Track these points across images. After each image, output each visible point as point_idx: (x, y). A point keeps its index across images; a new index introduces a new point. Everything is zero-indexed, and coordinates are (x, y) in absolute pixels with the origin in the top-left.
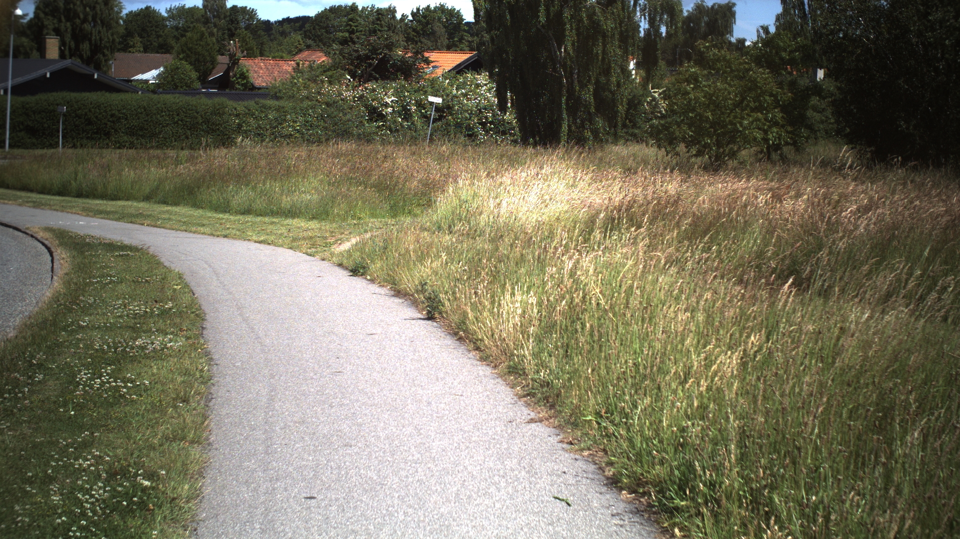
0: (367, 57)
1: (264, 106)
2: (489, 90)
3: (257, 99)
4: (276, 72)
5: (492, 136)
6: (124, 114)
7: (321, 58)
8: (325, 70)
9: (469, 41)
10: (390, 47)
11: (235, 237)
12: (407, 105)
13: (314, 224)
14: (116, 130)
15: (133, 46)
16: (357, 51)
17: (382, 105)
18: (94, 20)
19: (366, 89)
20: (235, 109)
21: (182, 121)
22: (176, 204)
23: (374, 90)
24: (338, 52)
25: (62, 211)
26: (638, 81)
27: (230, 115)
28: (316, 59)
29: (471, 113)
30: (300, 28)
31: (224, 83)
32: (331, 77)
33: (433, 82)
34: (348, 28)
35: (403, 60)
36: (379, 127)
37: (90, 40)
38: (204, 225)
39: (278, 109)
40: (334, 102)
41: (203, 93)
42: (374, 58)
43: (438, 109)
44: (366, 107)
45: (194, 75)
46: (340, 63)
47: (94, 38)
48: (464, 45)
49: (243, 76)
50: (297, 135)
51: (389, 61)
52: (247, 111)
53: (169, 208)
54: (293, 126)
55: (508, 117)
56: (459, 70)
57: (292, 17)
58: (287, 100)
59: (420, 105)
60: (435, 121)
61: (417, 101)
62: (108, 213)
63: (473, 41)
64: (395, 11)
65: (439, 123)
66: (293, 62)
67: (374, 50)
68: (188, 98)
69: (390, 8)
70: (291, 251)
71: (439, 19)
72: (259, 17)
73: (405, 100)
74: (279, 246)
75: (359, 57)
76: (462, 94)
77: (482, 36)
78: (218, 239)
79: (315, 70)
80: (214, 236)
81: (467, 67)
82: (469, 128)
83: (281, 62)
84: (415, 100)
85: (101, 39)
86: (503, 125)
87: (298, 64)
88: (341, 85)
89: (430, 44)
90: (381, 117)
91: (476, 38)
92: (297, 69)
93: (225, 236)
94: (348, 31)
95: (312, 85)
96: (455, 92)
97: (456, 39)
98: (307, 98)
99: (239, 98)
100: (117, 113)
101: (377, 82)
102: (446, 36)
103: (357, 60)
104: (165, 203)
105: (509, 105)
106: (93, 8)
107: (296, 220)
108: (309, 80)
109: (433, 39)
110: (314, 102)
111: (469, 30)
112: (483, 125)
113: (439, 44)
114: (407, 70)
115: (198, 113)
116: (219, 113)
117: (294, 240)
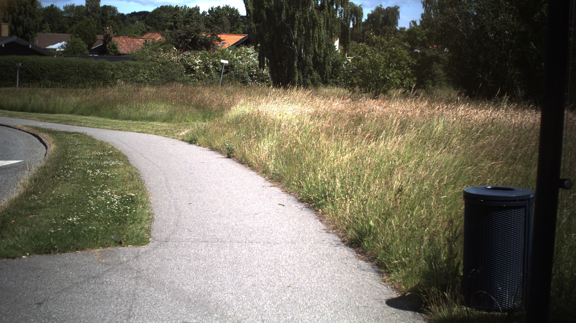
0: (185, 37)
1: (127, 65)
2: (255, 57)
3: (123, 61)
4: (132, 45)
5: (256, 83)
6: (47, 68)
7: (158, 37)
8: (161, 44)
9: (242, 28)
10: (198, 31)
11: (125, 130)
12: (208, 64)
13: (165, 124)
14: (43, 78)
15: (45, 29)
16: (180, 34)
17: (194, 64)
18: (25, 13)
19: (184, 55)
20: (111, 66)
21: (81, 72)
22: (89, 115)
23: (189, 56)
24: (169, 34)
25: (27, 119)
26: (339, 52)
27: (108, 69)
28: (155, 38)
29: (244, 69)
30: (143, 19)
31: (102, 51)
32: (165, 48)
33: (223, 52)
34: (173, 20)
35: (206, 39)
36: (191, 77)
37: (23, 25)
38: (107, 125)
39: (135, 66)
40: (166, 63)
41: (91, 57)
42: (189, 38)
43: (227, 67)
44: (185, 65)
45: (85, 46)
46: (170, 41)
47: (25, 24)
48: (240, 30)
49: (114, 47)
50: (146, 81)
51: (197, 40)
52: (117, 67)
53: (85, 117)
54: (143, 76)
55: (265, 72)
56: (238, 45)
57: (137, 11)
58: (140, 61)
59: (215, 64)
60: (224, 73)
61: (213, 63)
62: (52, 119)
63: (245, 27)
64: (199, 9)
65: (226, 75)
66: (142, 40)
67: (189, 34)
68: (84, 60)
69: (196, 7)
70: (156, 136)
71: (225, 14)
72: (119, 12)
73: (207, 62)
74: (150, 134)
75: (180, 37)
76: (239, 58)
77: (251, 24)
78: (116, 131)
79: (156, 44)
80: (114, 130)
81: (242, 44)
82: (243, 78)
83: (135, 39)
84: (212, 62)
85: (29, 25)
86: (262, 76)
87: (146, 41)
88: (170, 53)
89: (220, 29)
90: (193, 71)
91: (247, 25)
92: (145, 44)
93: (120, 130)
94: (173, 22)
95: (155, 53)
96: (235, 57)
97: (235, 26)
98: (151, 60)
99: (112, 60)
100: (44, 68)
101: (191, 51)
102: (229, 24)
103: (180, 39)
104: (82, 114)
105: (266, 65)
106: (25, 7)
107: (155, 122)
108: (152, 50)
109: (221, 26)
110: (155, 63)
111: (243, 20)
112: (251, 76)
113: (225, 29)
114: (207, 45)
115: (89, 68)
116: (102, 68)
117: (156, 131)
